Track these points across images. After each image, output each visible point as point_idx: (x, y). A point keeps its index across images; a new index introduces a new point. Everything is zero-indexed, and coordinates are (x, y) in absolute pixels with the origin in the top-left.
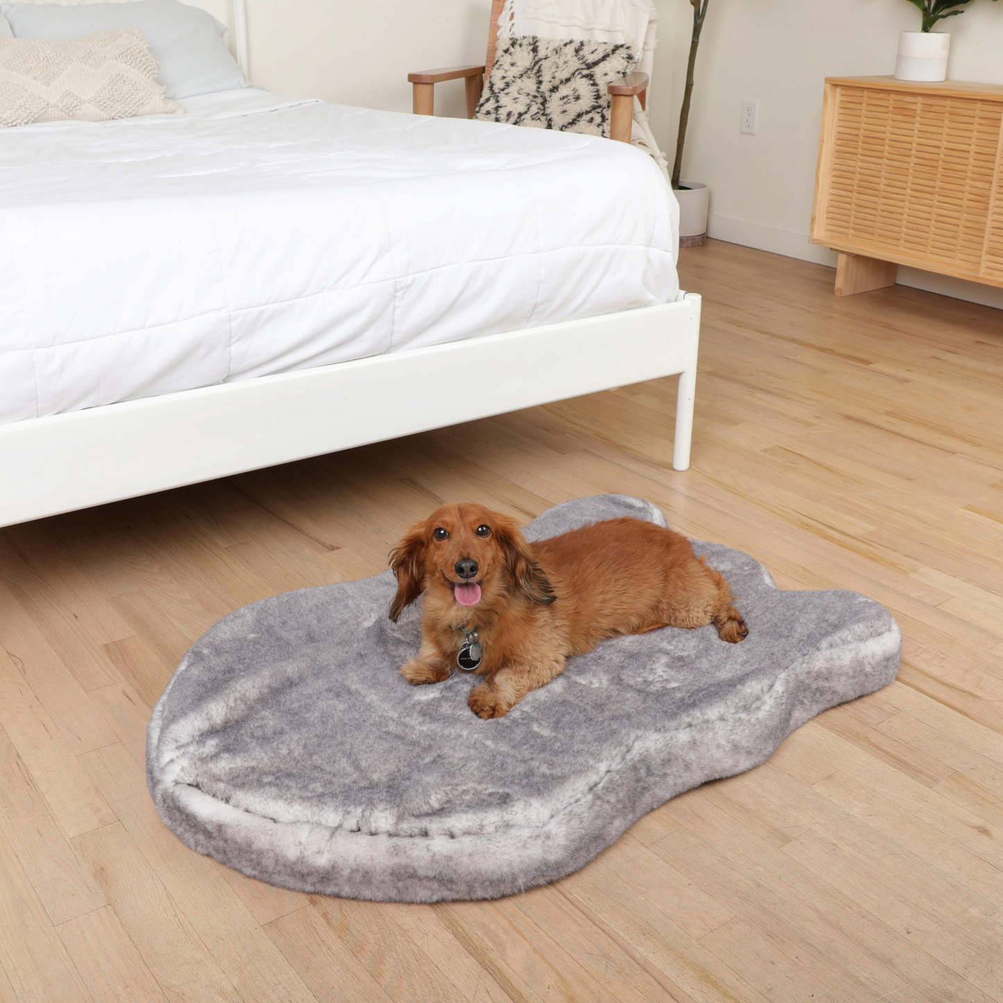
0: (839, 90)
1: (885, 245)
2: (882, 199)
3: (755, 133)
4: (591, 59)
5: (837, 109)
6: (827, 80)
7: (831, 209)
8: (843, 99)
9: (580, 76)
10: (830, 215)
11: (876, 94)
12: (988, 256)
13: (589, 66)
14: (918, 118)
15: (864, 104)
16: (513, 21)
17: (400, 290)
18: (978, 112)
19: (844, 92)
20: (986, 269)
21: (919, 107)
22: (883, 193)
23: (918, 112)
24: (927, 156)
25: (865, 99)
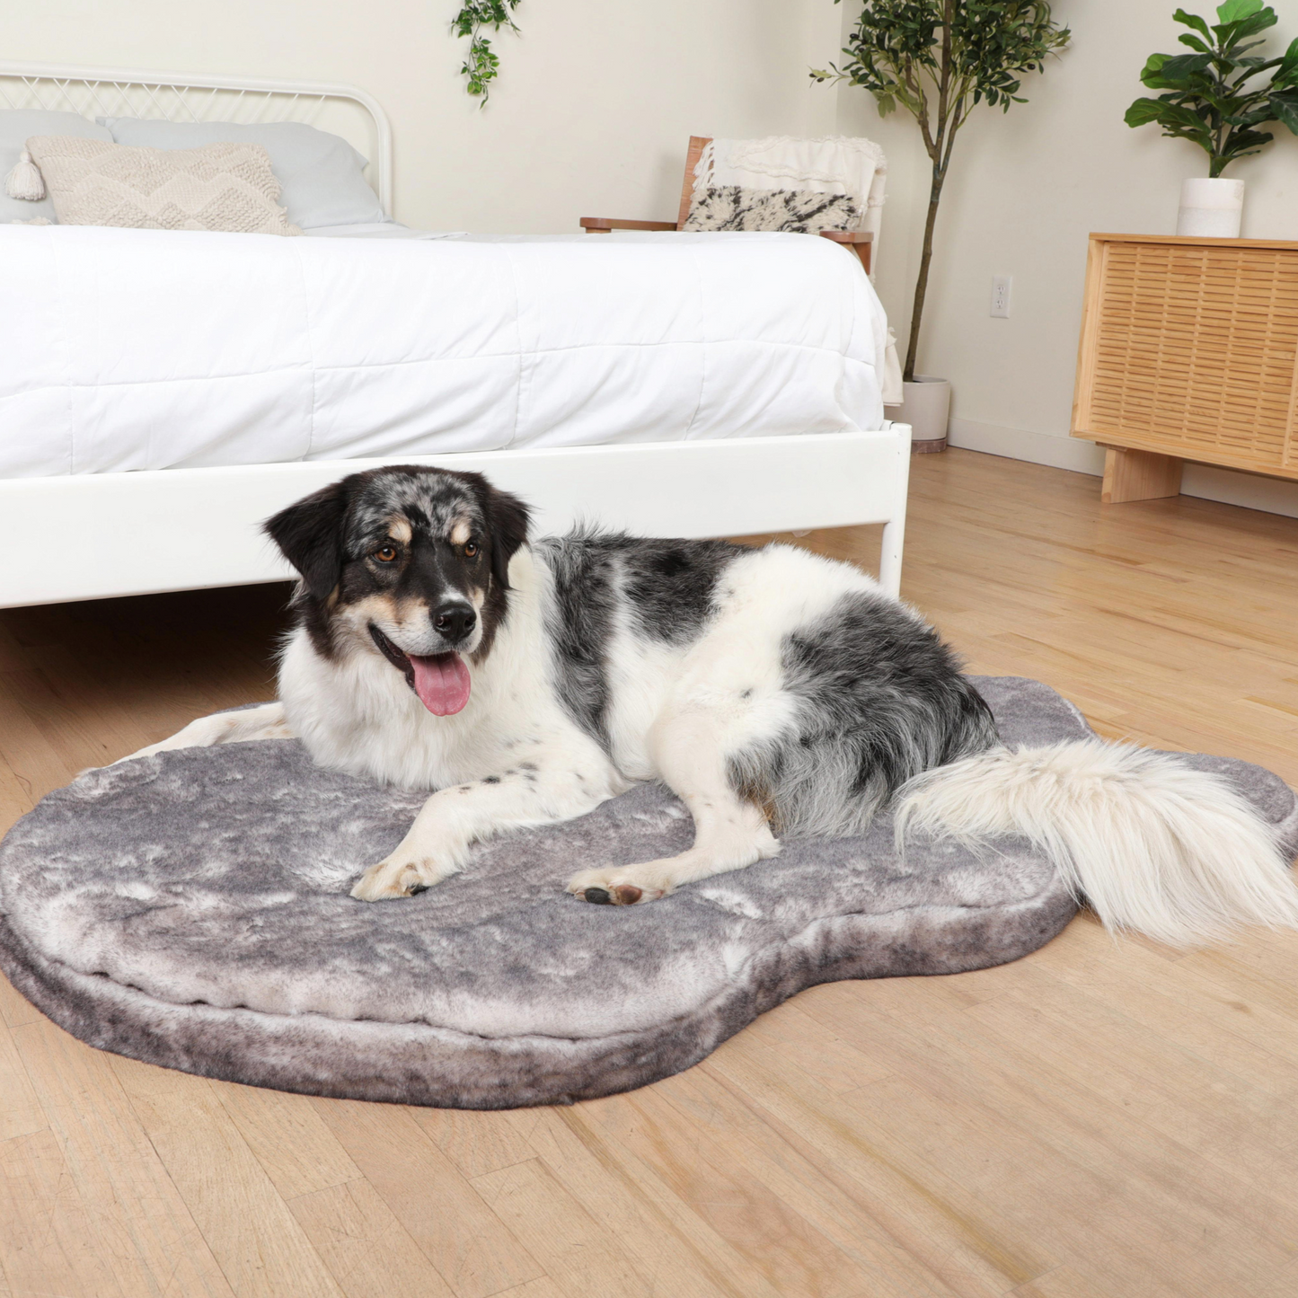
0: (1106, 248)
1: (1162, 436)
2: (1160, 380)
3: (1008, 316)
4: (804, 210)
5: (1104, 271)
6: (1092, 236)
7: (1097, 395)
8: (1112, 258)
9: (789, 229)
10: (1096, 402)
11: (1151, 251)
12: (1292, 443)
13: (801, 219)
14: (1203, 277)
15: (1137, 264)
16: (712, 171)
17: (527, 368)
18: (1277, 266)
19: (1113, 251)
20: (1290, 460)
21: (1204, 264)
22: (1161, 371)
23: (1204, 269)
24: (1215, 322)
25: (1139, 257)
